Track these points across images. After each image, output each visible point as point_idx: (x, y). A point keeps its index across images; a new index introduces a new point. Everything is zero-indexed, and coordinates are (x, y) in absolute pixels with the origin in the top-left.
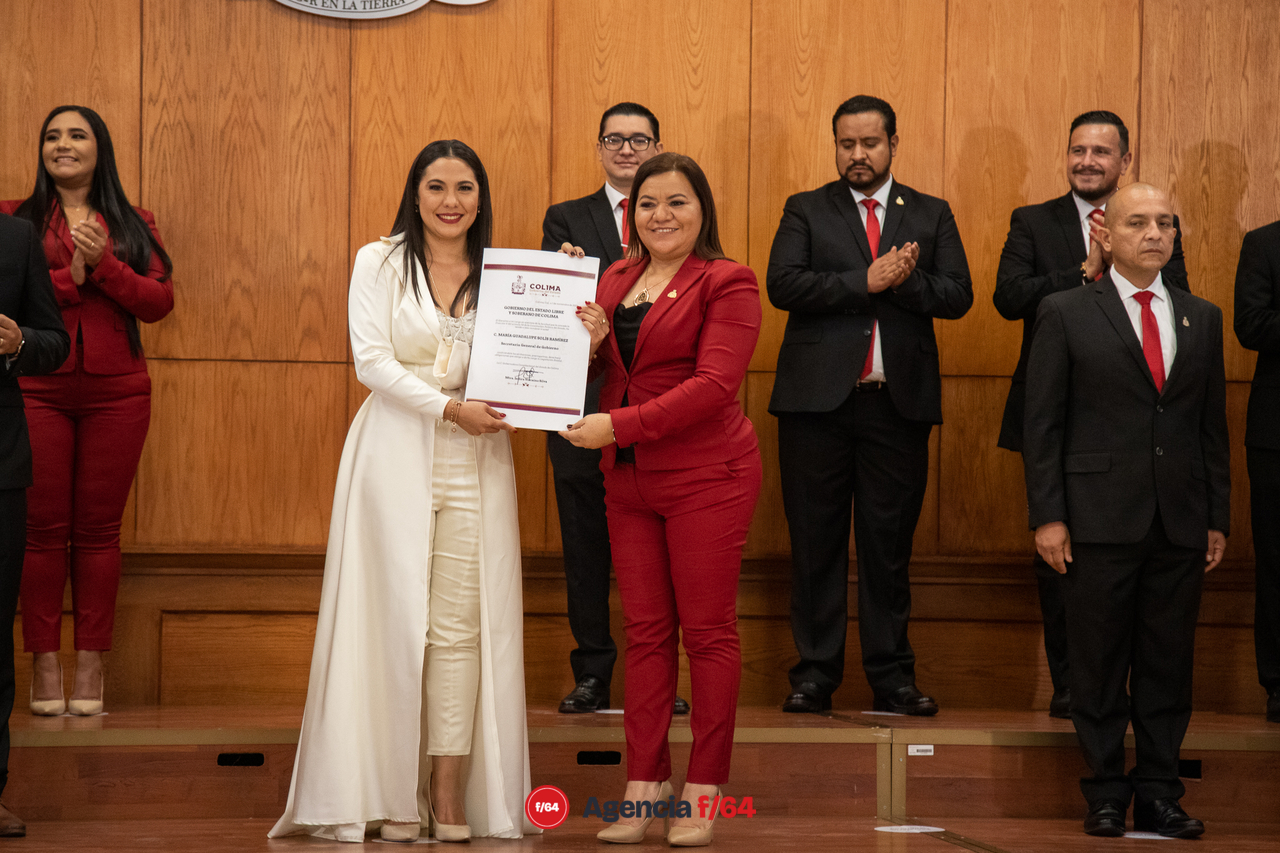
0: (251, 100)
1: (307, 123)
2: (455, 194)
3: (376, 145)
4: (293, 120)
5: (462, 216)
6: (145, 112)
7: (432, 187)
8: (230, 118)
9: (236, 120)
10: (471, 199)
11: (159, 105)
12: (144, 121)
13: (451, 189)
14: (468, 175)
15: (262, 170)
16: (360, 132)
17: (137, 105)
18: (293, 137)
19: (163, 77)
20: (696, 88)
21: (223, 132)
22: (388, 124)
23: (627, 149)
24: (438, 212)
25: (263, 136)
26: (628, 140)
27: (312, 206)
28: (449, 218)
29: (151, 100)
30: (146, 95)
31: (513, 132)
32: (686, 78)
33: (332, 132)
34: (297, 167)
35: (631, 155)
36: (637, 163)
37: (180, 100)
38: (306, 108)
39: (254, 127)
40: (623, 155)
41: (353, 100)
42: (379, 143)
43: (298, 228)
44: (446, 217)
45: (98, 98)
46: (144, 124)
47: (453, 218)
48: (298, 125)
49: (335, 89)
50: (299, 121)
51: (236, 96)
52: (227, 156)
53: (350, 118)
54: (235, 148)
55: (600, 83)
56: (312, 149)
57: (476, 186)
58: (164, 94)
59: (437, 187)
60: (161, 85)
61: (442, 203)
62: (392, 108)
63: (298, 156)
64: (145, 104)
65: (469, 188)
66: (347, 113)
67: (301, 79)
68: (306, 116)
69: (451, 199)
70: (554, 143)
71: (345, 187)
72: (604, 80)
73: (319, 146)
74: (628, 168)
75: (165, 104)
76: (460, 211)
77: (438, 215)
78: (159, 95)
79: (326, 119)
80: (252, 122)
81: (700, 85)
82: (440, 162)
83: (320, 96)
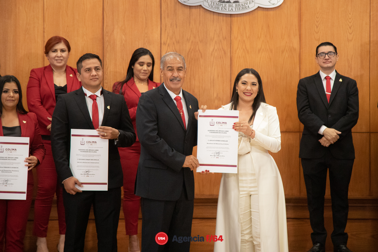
0: (197, 43)
1: (216, 50)
2: (251, 86)
3: (240, 56)
4: (211, 49)
5: (252, 94)
6: (162, 48)
7: (243, 83)
8: (190, 49)
9: (192, 50)
10: (256, 88)
11: (167, 45)
12: (162, 51)
13: (249, 84)
14: (255, 80)
15: (201, 66)
16: (234, 53)
17: (159, 45)
18: (212, 55)
19: (168, 36)
20: (351, 34)
21: (188, 54)
22: (244, 49)
23: (327, 57)
24: (244, 92)
25: (201, 55)
26: (327, 54)
27: (218, 78)
28: (248, 94)
29: (164, 43)
30: (162, 42)
31: (287, 51)
32: (347, 30)
33: (225, 53)
34: (213, 65)
35: (328, 59)
36: (331, 62)
37: (174, 43)
38: (216, 45)
39: (199, 52)
40: (326, 59)
41: (232, 41)
42: (241, 56)
43: (214, 86)
44: (246, 94)
45: (146, 43)
46: (162, 52)
47: (249, 94)
48: (213, 51)
49: (226, 38)
50: (214, 49)
51: (192, 42)
52: (190, 62)
53: (231, 48)
54: (192, 59)
55: (317, 33)
56: (218, 59)
57: (258, 84)
58: (168, 42)
59: (244, 83)
60: (167, 38)
61: (246, 89)
62: (245, 44)
63: (213, 61)
64: (162, 45)
65: (255, 85)
66: (230, 46)
67: (214, 35)
68: (216, 48)
69: (249, 87)
70: (301, 54)
71: (229, 72)
72: (318, 32)
73: (220, 58)
74: (328, 63)
75: (169, 45)
76: (251, 92)
77: (244, 93)
78: (167, 42)
79: (223, 49)
80: (198, 50)
81: (352, 33)
82: (246, 75)
83: (221, 41)
